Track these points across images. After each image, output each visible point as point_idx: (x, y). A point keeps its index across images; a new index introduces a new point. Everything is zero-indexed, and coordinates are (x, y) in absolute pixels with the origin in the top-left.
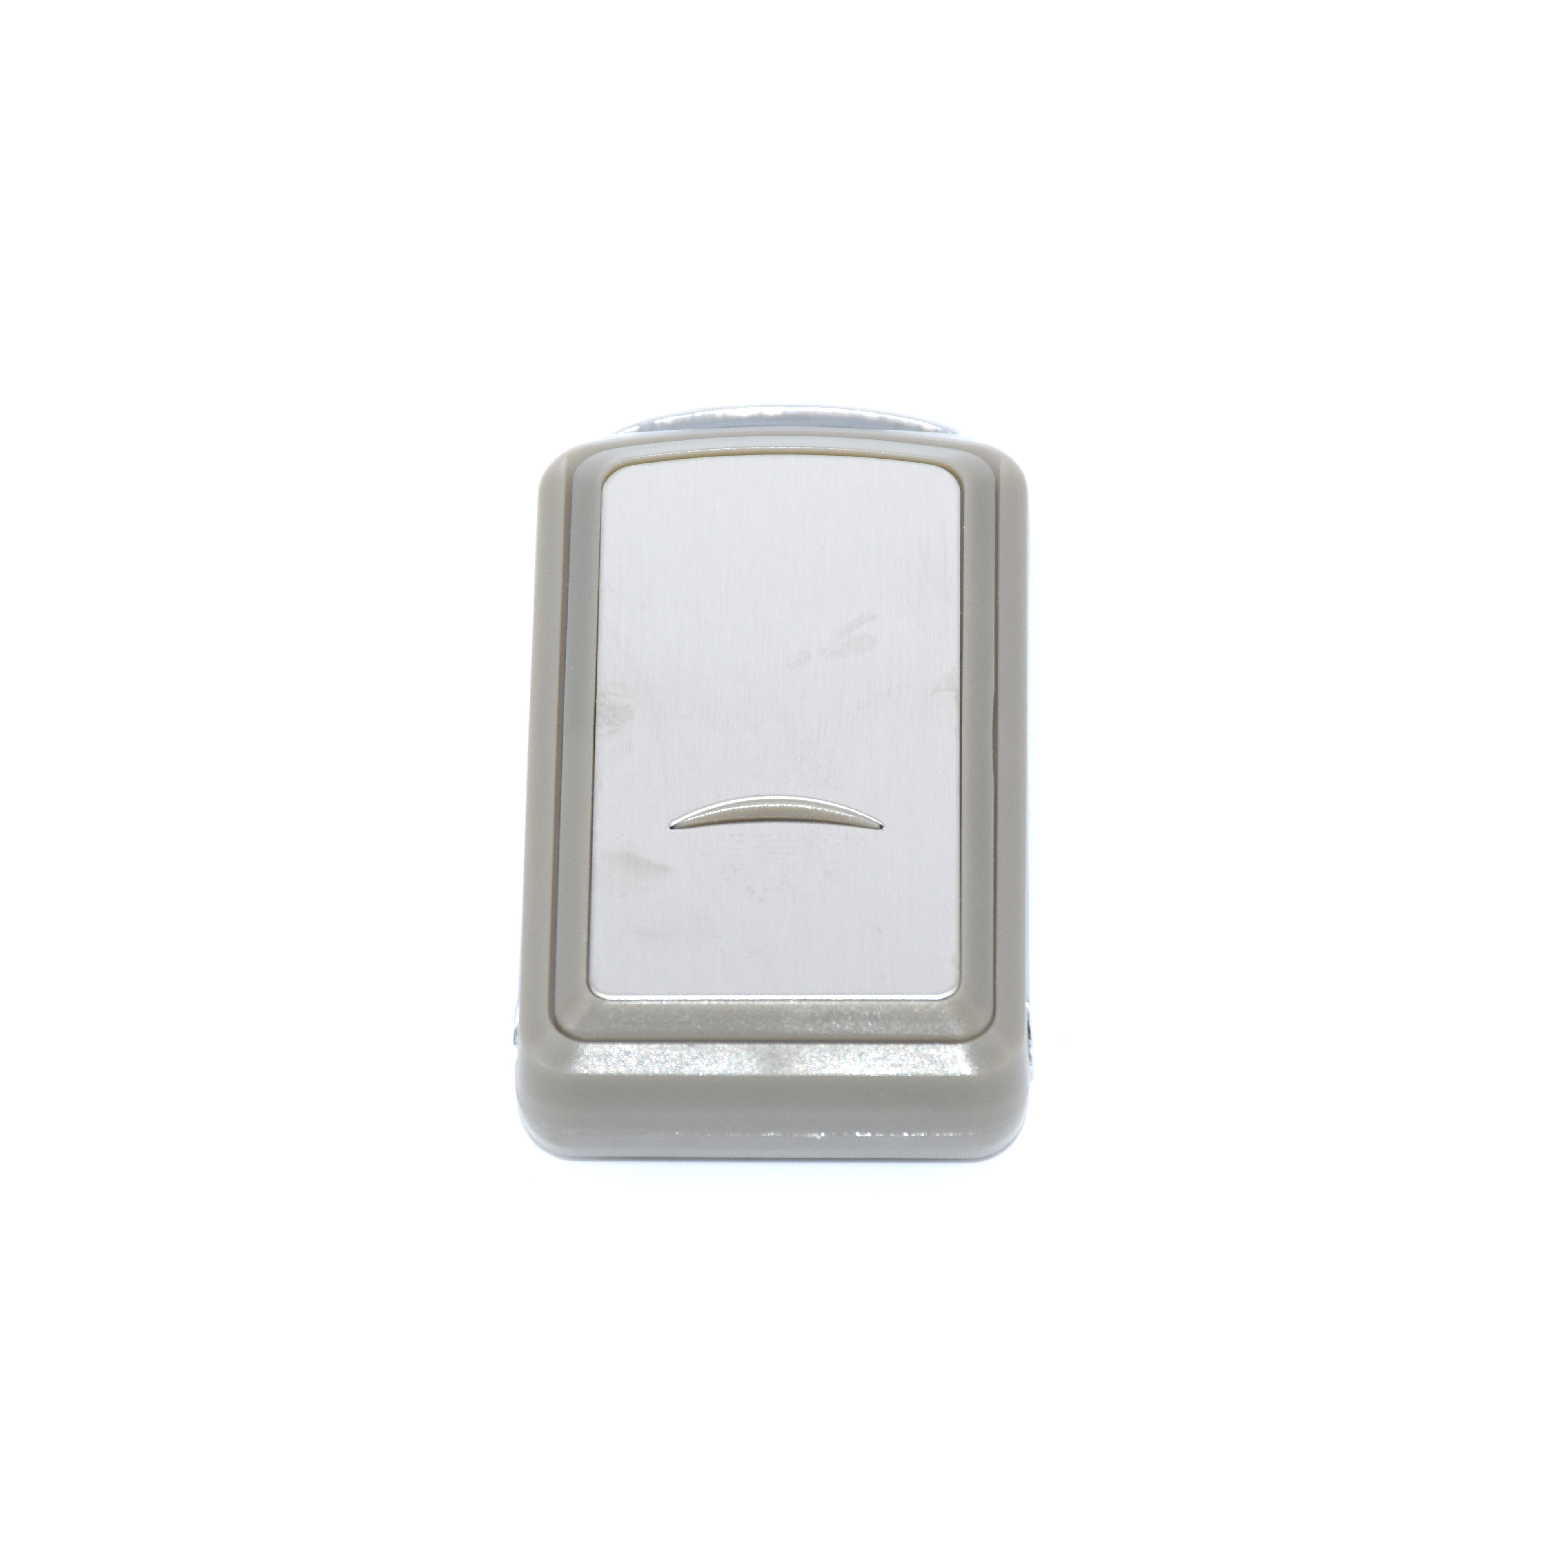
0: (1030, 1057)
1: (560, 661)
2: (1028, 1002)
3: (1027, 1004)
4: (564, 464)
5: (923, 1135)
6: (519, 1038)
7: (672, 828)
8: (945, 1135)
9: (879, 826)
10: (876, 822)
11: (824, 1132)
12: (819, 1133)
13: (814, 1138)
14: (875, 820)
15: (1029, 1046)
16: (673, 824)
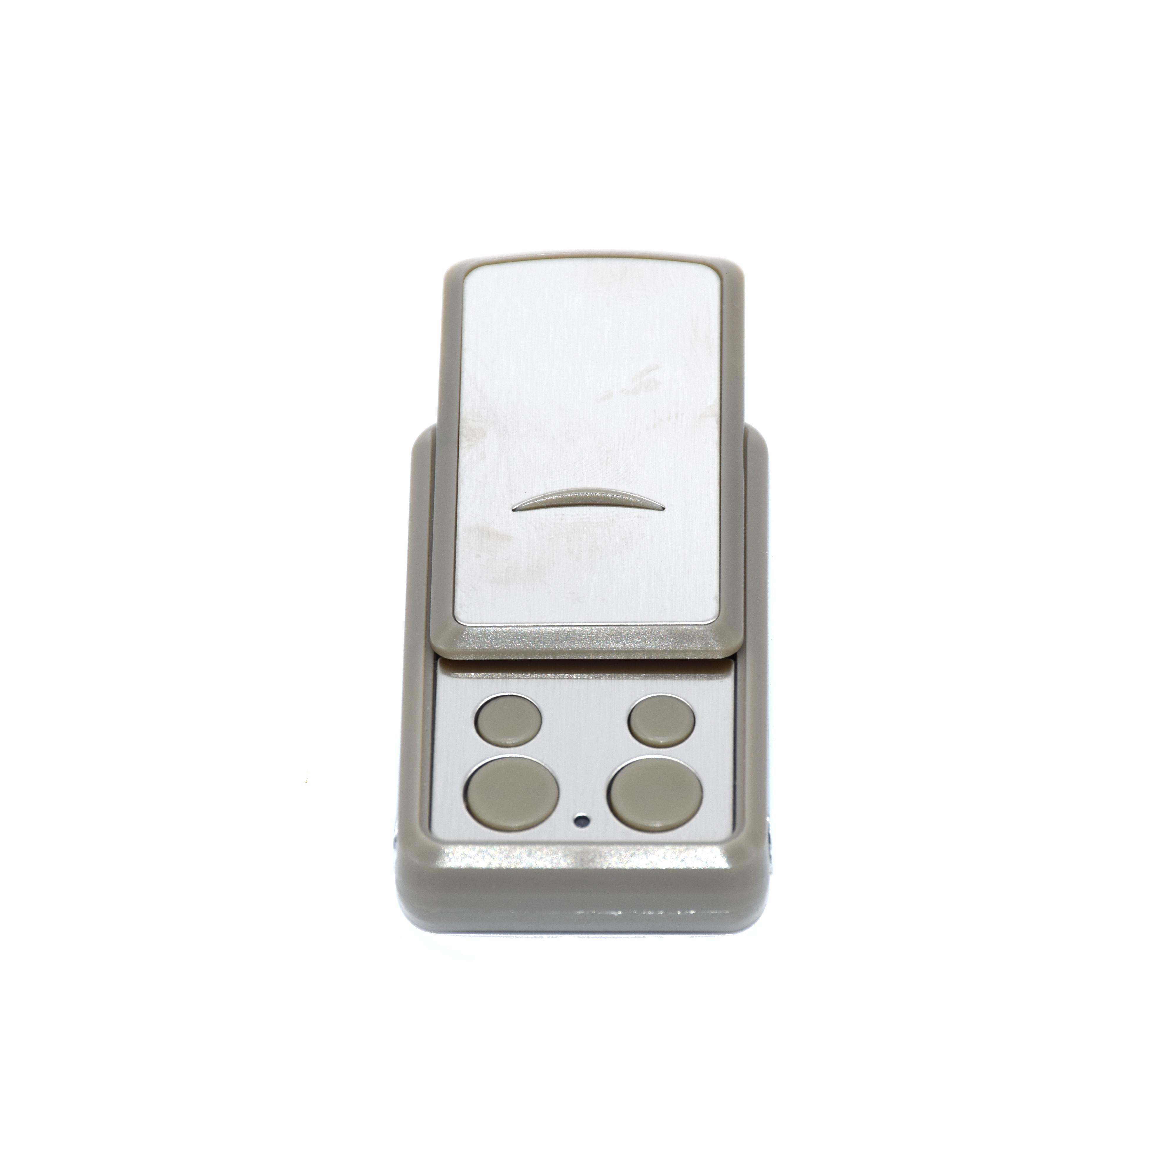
0: (770, 857)
1: (428, 574)
2: (769, 816)
3: (768, 819)
4: (430, 433)
5: (692, 912)
6: (398, 844)
7: (513, 510)
8: (708, 912)
9: (662, 508)
10: (660, 506)
11: (621, 910)
12: (617, 911)
13: (613, 915)
14: (659, 504)
15: (770, 849)
16: (514, 508)
